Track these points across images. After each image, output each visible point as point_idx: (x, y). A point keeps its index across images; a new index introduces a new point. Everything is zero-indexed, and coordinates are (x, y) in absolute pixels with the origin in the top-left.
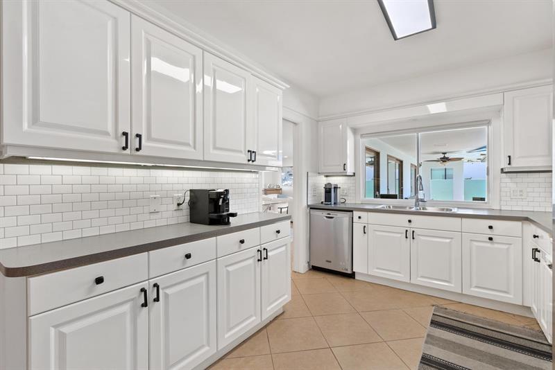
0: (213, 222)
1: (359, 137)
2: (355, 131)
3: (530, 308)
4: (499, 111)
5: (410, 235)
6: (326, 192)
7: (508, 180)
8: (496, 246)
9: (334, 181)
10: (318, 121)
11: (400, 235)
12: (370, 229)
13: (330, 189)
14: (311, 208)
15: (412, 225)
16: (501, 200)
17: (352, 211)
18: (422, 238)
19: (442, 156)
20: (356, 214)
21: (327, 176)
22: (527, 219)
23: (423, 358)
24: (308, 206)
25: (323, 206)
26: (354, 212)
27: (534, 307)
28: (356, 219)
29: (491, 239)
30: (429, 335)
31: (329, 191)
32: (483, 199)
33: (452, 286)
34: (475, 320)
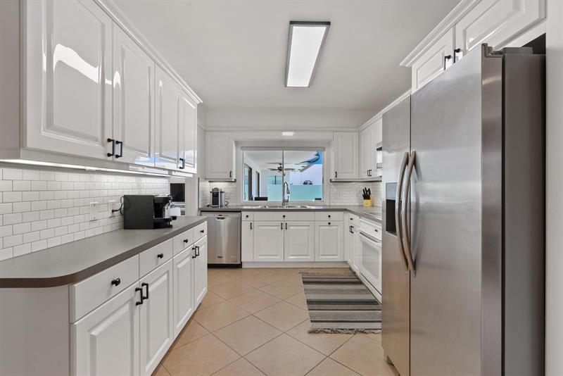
0: (157, 226)
1: (240, 149)
2: (237, 143)
3: (346, 262)
4: (329, 143)
5: (284, 227)
6: (213, 196)
7: (333, 187)
8: (332, 227)
9: (221, 186)
10: (205, 131)
11: (276, 228)
12: (255, 225)
13: (218, 193)
14: (202, 211)
15: (286, 219)
16: (330, 199)
17: (240, 212)
18: (292, 228)
19: (279, 166)
20: (244, 214)
21: (210, 182)
22: (346, 210)
23: (308, 302)
24: (199, 209)
25: (210, 208)
26: (243, 212)
27: (349, 261)
28: (244, 218)
29: (329, 223)
30: (305, 290)
31: (216, 195)
32: (320, 199)
33: (309, 258)
34: (324, 275)
